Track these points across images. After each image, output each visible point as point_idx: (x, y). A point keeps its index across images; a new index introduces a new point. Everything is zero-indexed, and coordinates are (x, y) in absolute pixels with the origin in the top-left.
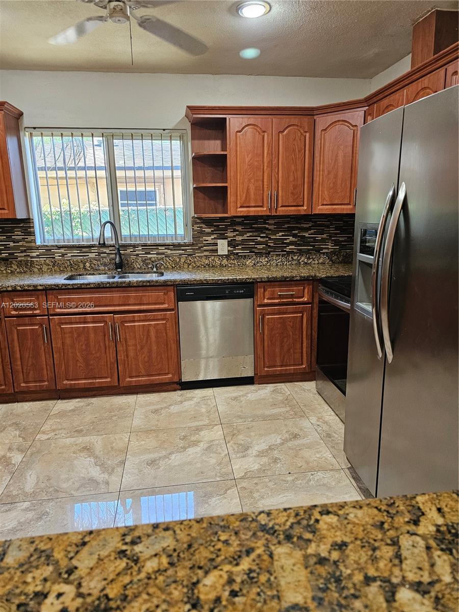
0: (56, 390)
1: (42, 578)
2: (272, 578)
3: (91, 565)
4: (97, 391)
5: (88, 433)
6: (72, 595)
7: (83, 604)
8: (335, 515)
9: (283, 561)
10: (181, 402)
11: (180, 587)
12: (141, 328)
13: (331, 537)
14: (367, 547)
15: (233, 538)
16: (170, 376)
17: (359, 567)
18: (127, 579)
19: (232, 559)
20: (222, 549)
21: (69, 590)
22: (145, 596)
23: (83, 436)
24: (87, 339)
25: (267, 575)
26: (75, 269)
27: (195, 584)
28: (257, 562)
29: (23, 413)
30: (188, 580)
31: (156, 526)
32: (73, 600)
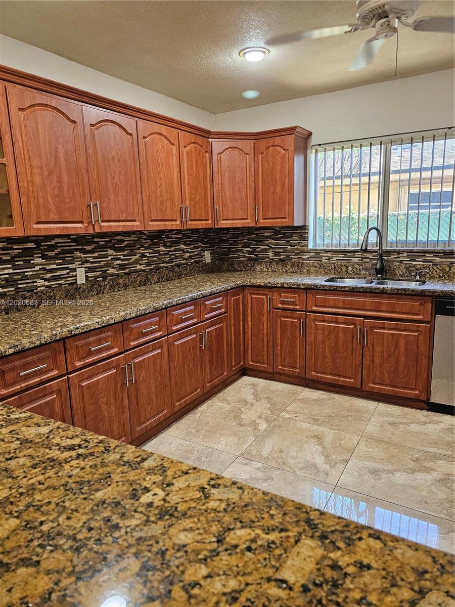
0: (305, 379)
1: (154, 481)
2: (284, 556)
3: (181, 487)
4: (341, 388)
5: (323, 424)
6: (160, 498)
7: (162, 505)
8: (382, 542)
9: (303, 550)
10: (425, 423)
11: (219, 526)
12: (390, 336)
13: (361, 556)
14: (388, 581)
15: (280, 516)
16: (417, 392)
17: (365, 589)
18: (193, 505)
19: (266, 528)
20: (266, 519)
21: (161, 494)
22: (196, 519)
23: (318, 425)
24: (337, 338)
25: (282, 552)
26: (339, 272)
27: (229, 529)
28: (283, 540)
29: (276, 391)
30: (228, 525)
31: (234, 483)
32: (159, 500)
